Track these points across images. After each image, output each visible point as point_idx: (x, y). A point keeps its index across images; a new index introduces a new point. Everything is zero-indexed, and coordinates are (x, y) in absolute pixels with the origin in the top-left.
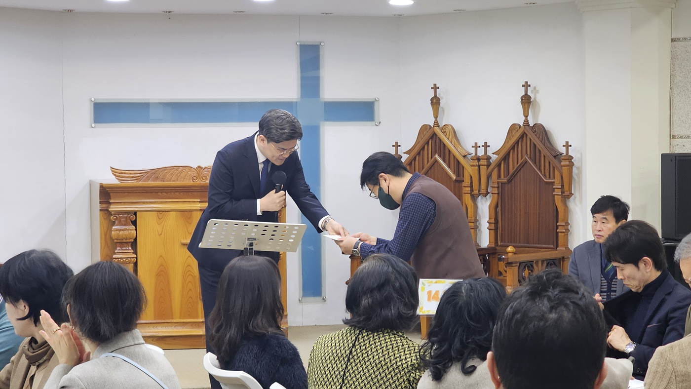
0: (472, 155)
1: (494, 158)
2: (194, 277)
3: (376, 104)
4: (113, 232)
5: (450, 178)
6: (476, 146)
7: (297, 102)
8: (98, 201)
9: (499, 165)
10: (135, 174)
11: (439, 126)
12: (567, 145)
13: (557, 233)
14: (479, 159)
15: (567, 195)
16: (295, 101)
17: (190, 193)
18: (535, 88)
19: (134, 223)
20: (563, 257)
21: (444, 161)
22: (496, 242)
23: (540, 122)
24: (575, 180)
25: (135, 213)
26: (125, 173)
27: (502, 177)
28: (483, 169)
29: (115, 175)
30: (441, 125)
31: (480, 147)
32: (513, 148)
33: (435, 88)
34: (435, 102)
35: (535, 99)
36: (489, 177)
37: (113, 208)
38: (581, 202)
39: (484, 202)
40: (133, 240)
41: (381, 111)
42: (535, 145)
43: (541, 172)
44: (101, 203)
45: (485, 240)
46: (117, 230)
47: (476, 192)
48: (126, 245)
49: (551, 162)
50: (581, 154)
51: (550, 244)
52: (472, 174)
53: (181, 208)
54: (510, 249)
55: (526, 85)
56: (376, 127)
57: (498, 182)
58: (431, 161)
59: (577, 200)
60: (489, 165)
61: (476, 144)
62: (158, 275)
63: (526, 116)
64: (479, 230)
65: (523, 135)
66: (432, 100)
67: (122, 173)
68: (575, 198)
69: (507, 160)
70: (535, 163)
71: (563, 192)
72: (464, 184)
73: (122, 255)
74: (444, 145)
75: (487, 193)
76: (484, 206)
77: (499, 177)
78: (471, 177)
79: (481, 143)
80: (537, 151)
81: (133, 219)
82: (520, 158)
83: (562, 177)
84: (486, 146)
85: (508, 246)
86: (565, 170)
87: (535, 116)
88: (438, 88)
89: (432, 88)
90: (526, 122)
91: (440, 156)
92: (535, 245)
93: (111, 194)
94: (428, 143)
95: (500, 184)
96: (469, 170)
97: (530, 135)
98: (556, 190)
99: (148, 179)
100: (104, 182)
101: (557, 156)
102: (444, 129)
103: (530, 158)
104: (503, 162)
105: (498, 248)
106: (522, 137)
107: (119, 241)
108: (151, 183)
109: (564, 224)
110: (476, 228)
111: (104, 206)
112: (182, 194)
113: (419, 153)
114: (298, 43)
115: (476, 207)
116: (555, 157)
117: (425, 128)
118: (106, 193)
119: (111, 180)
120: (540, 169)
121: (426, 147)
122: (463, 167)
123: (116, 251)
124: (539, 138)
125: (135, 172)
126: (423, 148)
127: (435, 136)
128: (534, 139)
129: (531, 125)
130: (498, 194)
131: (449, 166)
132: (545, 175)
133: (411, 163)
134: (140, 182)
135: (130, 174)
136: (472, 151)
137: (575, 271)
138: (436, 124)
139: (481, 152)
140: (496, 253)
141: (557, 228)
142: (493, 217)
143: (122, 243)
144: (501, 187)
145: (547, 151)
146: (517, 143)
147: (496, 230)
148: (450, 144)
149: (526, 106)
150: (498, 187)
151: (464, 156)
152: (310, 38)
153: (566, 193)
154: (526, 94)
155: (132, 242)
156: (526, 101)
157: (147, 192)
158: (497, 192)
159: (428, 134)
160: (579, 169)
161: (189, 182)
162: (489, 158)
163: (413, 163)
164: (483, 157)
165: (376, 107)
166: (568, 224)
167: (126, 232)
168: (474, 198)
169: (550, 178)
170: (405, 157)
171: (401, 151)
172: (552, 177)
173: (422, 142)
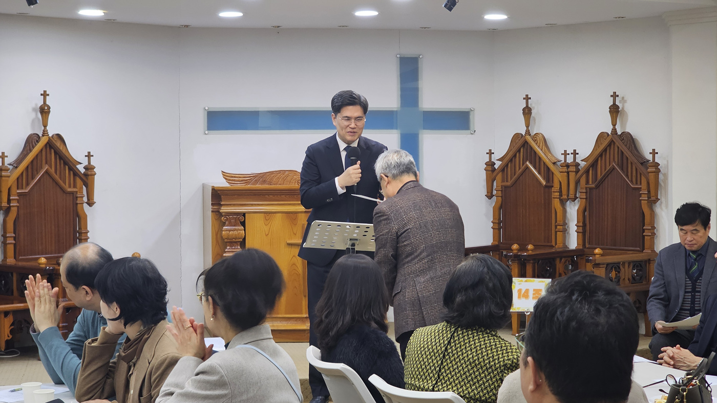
0: (562, 162)
1: (583, 164)
3: (471, 113)
4: (223, 232)
5: (540, 183)
6: (565, 154)
7: (397, 111)
8: (211, 203)
9: (587, 172)
10: (244, 177)
11: (530, 135)
12: (654, 153)
13: (644, 236)
14: (568, 166)
15: (653, 200)
16: (395, 110)
17: (295, 196)
18: (623, 98)
19: (243, 224)
20: (649, 260)
21: (535, 168)
22: (584, 245)
23: (627, 130)
24: (661, 185)
25: (244, 215)
26: (235, 177)
27: (590, 182)
28: (572, 175)
29: (226, 179)
30: (532, 134)
31: (569, 154)
32: (601, 155)
33: (527, 98)
34: (527, 112)
35: (623, 108)
36: (577, 183)
37: (224, 209)
38: (667, 207)
39: (572, 207)
40: (241, 240)
41: (476, 121)
42: (622, 153)
43: (628, 178)
44: (212, 204)
45: (573, 243)
46: (227, 230)
47: (565, 197)
48: (235, 244)
49: (638, 169)
50: (668, 161)
51: (636, 247)
52: (561, 180)
53: (286, 210)
54: (597, 251)
55: (615, 96)
56: (471, 135)
57: (586, 188)
58: (523, 168)
59: (663, 206)
60: (577, 171)
61: (565, 151)
63: (614, 125)
64: (568, 233)
65: (612, 143)
66: (524, 110)
67: (232, 177)
68: (661, 203)
69: (595, 166)
70: (622, 170)
71: (649, 198)
72: (553, 189)
74: (535, 153)
75: (576, 198)
76: (573, 211)
77: (587, 182)
78: (560, 183)
79: (570, 151)
80: (625, 158)
81: (242, 220)
82: (608, 164)
83: (648, 183)
84: (575, 153)
85: (595, 248)
86: (651, 176)
87: (623, 125)
88: (530, 98)
89: (524, 99)
90: (614, 130)
91: (531, 163)
92: (622, 248)
93: (222, 196)
94: (519, 151)
95: (588, 190)
96: (559, 176)
97: (618, 143)
98: (643, 195)
99: (256, 182)
100: (216, 186)
101: (644, 162)
102: (535, 137)
103: (618, 165)
104: (591, 169)
105: (585, 250)
106: (609, 145)
107: (229, 240)
108: (258, 186)
109: (650, 228)
110: (565, 231)
111: (216, 207)
112: (287, 196)
113: (511, 160)
114: (398, 56)
115: (565, 211)
116: (642, 164)
117: (517, 136)
118: (218, 196)
119: (222, 183)
120: (627, 176)
121: (518, 155)
122: (553, 173)
123: (226, 250)
124: (626, 146)
125: (244, 176)
126: (515, 156)
127: (526, 145)
128: (622, 147)
129: (619, 133)
130: (586, 198)
131: (539, 173)
132: (632, 181)
133: (504, 169)
134: (249, 186)
135: (240, 177)
136: (562, 158)
137: (661, 273)
138: (528, 132)
139: (570, 159)
140: (584, 255)
141: (644, 232)
142: (581, 220)
143: (232, 242)
144: (589, 192)
145: (634, 158)
146: (605, 150)
147: (584, 233)
148: (541, 152)
149: (614, 115)
150: (586, 193)
151: (554, 163)
152: (409, 51)
153: (653, 198)
154: (614, 104)
155: (241, 242)
156: (615, 111)
157: (255, 195)
158: (585, 197)
159: (520, 142)
160: (666, 175)
161: (294, 186)
162: (578, 165)
163: (506, 169)
164: (572, 164)
165: (471, 117)
166: (654, 228)
167: (235, 232)
168: (563, 203)
169: (637, 184)
170: (498, 164)
171: (495, 158)
172: (639, 183)
173: (514, 150)
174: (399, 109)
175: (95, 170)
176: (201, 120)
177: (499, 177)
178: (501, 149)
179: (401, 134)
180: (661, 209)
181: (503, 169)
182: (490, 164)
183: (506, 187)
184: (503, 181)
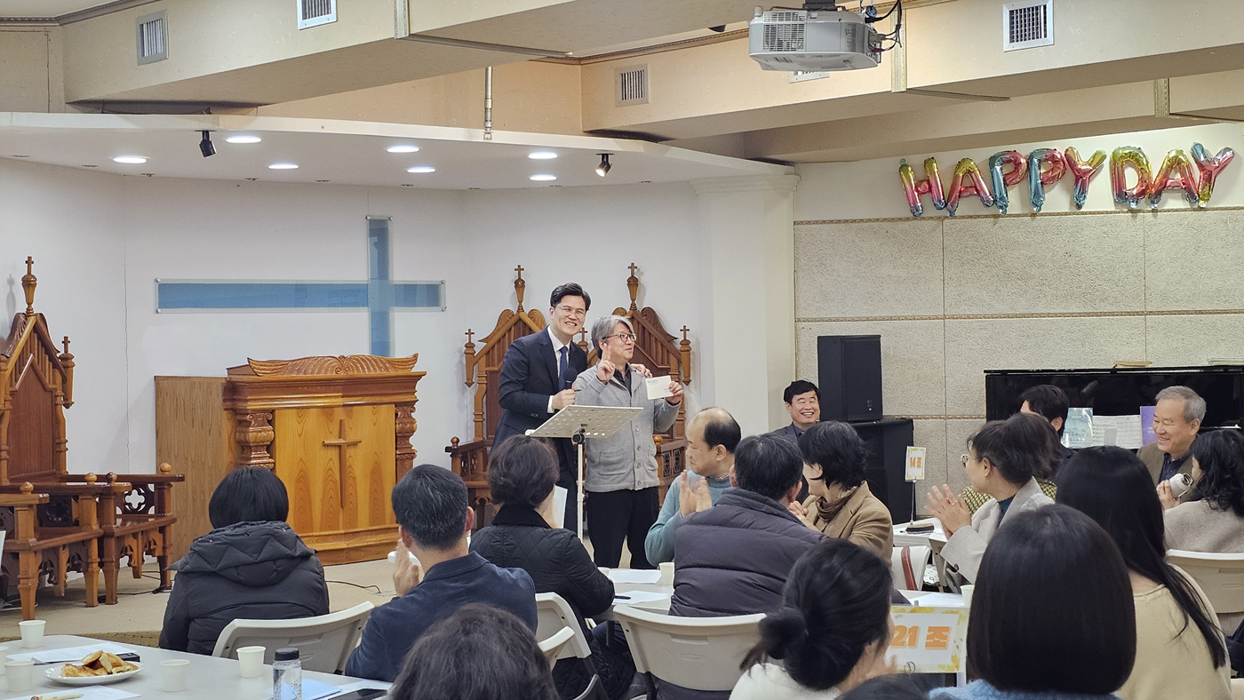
2: (335, 483)
3: (442, 287)
4: (250, 435)
7: (367, 284)
8: (221, 398)
10: (275, 365)
11: (524, 312)
12: (685, 330)
16: (365, 283)
17: (333, 387)
18: (639, 269)
19: (270, 422)
25: (273, 411)
26: (265, 365)
29: (252, 368)
30: (527, 311)
33: (519, 269)
34: (520, 285)
35: (640, 281)
37: (250, 406)
40: (270, 443)
41: (448, 295)
42: (644, 330)
43: (654, 358)
44: (224, 400)
46: (254, 432)
48: (261, 448)
49: (666, 347)
50: (698, 338)
53: (323, 404)
55: (632, 267)
56: (442, 313)
62: (298, 481)
63: (633, 300)
66: (516, 283)
67: (263, 365)
70: (645, 348)
73: (258, 460)
80: (647, 335)
81: (270, 418)
83: (678, 363)
86: (683, 355)
87: (642, 299)
88: (524, 270)
89: (516, 270)
90: (634, 306)
93: (246, 390)
94: (510, 329)
97: (640, 319)
99: (290, 371)
101: (672, 341)
102: (532, 314)
107: (255, 444)
108: (293, 376)
111: (228, 403)
112: (324, 388)
113: (498, 342)
114: (368, 218)
116: (669, 342)
117: (507, 313)
118: (234, 389)
120: (650, 356)
123: (251, 456)
124: (649, 322)
125: (277, 363)
126: (504, 336)
127: (519, 322)
128: (646, 324)
132: (656, 361)
134: (281, 376)
135: (271, 366)
138: (520, 309)
143: (258, 447)
145: (661, 336)
149: (633, 288)
152: (379, 212)
154: (632, 276)
156: (633, 283)
157: (288, 387)
159: (513, 320)
161: (331, 375)
163: (490, 352)
165: (442, 291)
167: (264, 434)
169: (662, 364)
170: (479, 347)
171: (474, 340)
172: (666, 363)
173: (505, 329)
174: (369, 282)
175: (73, 360)
176: (151, 295)
177: (483, 361)
178: (485, 326)
179: (372, 312)
180: (689, 390)
181: (488, 353)
182: (470, 346)
183: (492, 372)
184: (488, 365)
